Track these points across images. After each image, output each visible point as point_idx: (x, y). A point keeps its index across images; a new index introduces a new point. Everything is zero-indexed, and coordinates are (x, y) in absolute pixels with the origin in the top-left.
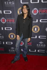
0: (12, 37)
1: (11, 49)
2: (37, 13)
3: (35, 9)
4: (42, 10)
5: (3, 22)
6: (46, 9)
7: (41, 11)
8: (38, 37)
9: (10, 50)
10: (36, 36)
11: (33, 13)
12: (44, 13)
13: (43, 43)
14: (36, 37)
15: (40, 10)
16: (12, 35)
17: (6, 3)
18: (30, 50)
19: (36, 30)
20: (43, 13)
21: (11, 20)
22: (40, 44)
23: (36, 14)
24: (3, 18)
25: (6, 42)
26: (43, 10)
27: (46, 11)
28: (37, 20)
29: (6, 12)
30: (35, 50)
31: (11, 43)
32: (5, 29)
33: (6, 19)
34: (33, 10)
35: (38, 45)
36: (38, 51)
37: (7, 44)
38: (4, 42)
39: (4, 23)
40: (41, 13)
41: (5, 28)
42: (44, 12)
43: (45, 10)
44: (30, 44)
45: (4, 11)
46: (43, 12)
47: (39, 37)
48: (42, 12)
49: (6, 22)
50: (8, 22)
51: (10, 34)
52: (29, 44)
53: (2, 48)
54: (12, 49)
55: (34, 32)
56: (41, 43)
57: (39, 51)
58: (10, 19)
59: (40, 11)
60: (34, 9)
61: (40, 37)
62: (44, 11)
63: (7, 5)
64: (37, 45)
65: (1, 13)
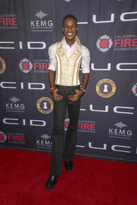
0: (45, 107)
1: (42, 139)
2: (110, 47)
3: (105, 37)
4: (122, 40)
5: (24, 71)
6: (132, 38)
7: (120, 42)
8: (111, 109)
9: (40, 142)
10: (107, 107)
11: (99, 47)
12: (127, 46)
13: (125, 125)
14: (107, 110)
15: (116, 41)
16: (45, 104)
17: (35, 23)
19: (106, 90)
21: (43, 64)
22: (119, 129)
23: (107, 49)
24: (25, 60)
25: (31, 121)
26: (124, 39)
28: (109, 65)
29: (32, 45)
30: (105, 145)
31: (42, 123)
32: (30, 88)
33: (32, 63)
34: (99, 41)
35: (113, 131)
36: (113, 147)
37: (31, 124)
38: (24, 120)
39: (26, 72)
40: (118, 46)
41: (29, 84)
42: (127, 45)
43: (130, 40)
44: (91, 127)
45: (29, 43)
46: (125, 46)
47: (115, 109)
48: (122, 46)
49: (33, 68)
50: (38, 69)
51: (41, 100)
53: (19, 136)
54: (44, 140)
56: (120, 125)
57: (115, 148)
58: (42, 62)
59: (116, 43)
60: (102, 38)
61: (118, 110)
62: (126, 43)
64: (110, 131)
65: (21, 48)
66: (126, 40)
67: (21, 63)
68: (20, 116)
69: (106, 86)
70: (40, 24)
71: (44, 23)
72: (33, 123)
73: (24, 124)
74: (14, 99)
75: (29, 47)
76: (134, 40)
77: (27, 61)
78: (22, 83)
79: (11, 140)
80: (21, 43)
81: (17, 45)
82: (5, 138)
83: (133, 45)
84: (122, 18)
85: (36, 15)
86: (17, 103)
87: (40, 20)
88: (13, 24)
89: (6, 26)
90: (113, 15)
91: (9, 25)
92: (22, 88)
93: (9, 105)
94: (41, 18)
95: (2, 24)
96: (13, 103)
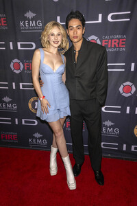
1: (34, 137)
3: (93, 37)
4: (110, 41)
5: (15, 71)
6: (119, 39)
7: (108, 42)
9: (32, 140)
12: (115, 47)
13: (113, 124)
15: (104, 41)
17: (24, 24)
20: (111, 48)
22: (107, 127)
24: (16, 60)
25: (23, 120)
26: (112, 39)
27: (119, 44)
31: (34, 123)
32: (21, 88)
35: (102, 129)
37: (23, 123)
38: (16, 120)
39: (17, 72)
41: (21, 84)
42: (115, 45)
43: (117, 41)
45: (19, 44)
46: (113, 46)
48: (109, 46)
49: (24, 69)
50: (28, 69)
51: (32, 100)
53: (12, 135)
54: (36, 138)
56: (108, 123)
57: (103, 145)
59: (104, 44)
60: (90, 38)
61: (106, 109)
63: (25, 30)
65: (12, 48)
66: (113, 41)
67: (12, 64)
70: (29, 25)
71: (33, 24)
72: (25, 122)
73: (17, 123)
74: (7, 99)
75: (19, 48)
76: (121, 40)
77: (18, 61)
78: (14, 84)
79: (4, 139)
80: (11, 43)
81: (7, 46)
83: (120, 46)
84: (109, 19)
85: (25, 15)
86: (9, 103)
87: (29, 20)
88: (3, 25)
90: (100, 16)
92: (14, 88)
93: (2, 105)
94: (30, 18)
96: (6, 103)
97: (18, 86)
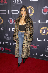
8: (46, 40)
10: (44, 39)
17: (14, 2)
18: (36, 53)
19: (44, 32)
25: (13, 43)
30: (43, 54)
34: (43, 9)
36: (46, 55)
37: (13, 45)
38: (11, 43)
39: (11, 24)
41: (12, 29)
45: (12, 11)
52: (36, 47)
53: (9, 49)
55: (42, 34)
57: (47, 56)
60: (44, 8)
64: (45, 49)
65: (9, 13)
67: (9, 20)
68: (9, 41)
69: (45, 30)
70: (17, 2)
71: (18, 2)
72: (14, 44)
73: (11, 44)
74: (7, 35)
75: (12, 13)
79: (6, 50)
80: (9, 11)
81: (7, 12)
82: (4, 49)
86: (8, 36)
88: (5, 3)
89: (2, 3)
91: (4, 3)
92: (10, 30)
93: (5, 37)
95: (1, 3)
96: (6, 36)
97: (11, 30)
